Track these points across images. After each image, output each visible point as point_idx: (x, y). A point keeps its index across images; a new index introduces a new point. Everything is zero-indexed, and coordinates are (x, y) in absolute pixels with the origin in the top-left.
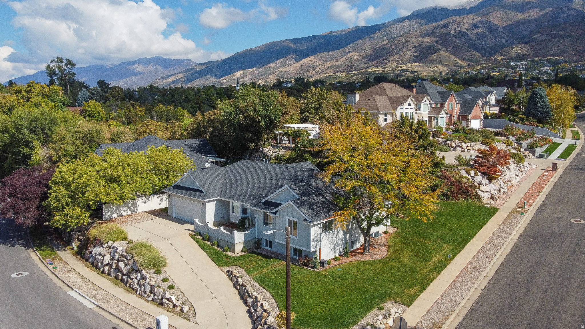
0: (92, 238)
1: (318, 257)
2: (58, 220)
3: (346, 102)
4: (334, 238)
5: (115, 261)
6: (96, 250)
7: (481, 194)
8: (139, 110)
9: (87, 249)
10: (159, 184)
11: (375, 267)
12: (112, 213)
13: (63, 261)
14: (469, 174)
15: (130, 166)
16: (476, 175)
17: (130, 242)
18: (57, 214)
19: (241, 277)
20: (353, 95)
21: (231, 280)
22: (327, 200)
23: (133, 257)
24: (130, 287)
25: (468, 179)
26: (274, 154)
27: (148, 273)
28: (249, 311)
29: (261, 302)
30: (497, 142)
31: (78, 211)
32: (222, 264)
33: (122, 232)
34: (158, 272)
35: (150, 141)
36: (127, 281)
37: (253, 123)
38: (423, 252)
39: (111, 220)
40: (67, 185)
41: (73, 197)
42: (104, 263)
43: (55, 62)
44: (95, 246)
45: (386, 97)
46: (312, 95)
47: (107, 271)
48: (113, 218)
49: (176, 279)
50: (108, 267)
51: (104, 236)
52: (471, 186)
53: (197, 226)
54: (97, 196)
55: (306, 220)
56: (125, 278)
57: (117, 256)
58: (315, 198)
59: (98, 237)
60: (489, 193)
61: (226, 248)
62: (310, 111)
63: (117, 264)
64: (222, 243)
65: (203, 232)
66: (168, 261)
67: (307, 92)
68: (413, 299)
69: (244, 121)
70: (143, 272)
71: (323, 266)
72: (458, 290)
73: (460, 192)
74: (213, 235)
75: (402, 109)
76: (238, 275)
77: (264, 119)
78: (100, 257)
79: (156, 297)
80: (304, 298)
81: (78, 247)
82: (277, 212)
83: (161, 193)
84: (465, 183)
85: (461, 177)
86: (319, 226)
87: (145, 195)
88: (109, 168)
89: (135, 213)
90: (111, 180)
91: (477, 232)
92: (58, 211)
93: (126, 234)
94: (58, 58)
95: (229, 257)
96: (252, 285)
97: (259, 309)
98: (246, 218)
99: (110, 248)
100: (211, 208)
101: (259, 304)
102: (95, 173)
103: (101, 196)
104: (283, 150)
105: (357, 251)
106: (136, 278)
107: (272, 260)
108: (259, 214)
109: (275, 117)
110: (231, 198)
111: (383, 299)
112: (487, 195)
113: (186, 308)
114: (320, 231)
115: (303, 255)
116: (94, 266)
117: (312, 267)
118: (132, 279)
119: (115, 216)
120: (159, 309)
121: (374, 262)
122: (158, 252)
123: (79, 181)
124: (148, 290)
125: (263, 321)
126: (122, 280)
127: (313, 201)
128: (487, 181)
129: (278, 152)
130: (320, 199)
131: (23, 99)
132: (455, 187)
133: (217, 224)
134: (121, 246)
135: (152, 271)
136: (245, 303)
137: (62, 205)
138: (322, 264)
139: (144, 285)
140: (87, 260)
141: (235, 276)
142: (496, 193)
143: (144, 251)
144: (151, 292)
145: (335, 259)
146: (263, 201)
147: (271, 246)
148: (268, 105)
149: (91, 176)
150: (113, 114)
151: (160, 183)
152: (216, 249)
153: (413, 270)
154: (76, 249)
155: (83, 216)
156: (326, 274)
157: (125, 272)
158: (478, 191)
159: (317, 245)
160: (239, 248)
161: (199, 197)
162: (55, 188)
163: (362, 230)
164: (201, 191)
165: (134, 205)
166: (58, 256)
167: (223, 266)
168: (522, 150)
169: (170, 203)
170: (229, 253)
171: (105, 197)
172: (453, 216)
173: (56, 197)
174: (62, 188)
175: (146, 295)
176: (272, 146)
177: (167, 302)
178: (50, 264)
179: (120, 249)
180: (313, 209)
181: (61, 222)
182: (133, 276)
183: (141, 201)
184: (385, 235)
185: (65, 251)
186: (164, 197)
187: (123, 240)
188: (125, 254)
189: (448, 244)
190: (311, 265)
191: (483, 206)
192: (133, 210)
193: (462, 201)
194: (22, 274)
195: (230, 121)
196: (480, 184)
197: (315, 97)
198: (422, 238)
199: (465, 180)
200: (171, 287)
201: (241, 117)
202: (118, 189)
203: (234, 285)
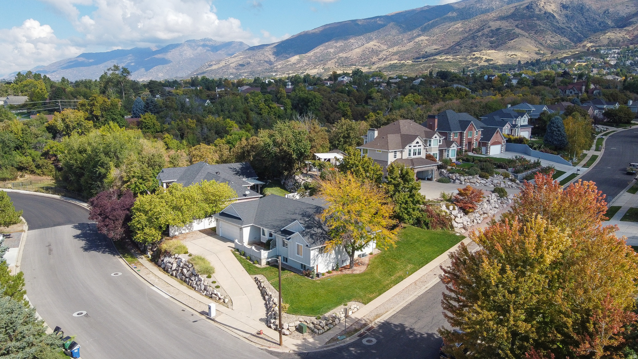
0: (163, 251)
1: (316, 271)
2: (139, 237)
3: (367, 136)
4: (327, 257)
5: (180, 268)
6: (167, 259)
7: (455, 224)
8: (190, 122)
9: (160, 258)
10: (209, 210)
11: (354, 278)
12: (175, 231)
13: (143, 266)
14: (448, 209)
15: (189, 198)
16: (454, 209)
17: (190, 255)
18: (139, 232)
19: (263, 282)
20: (373, 131)
21: (257, 284)
22: (325, 231)
23: (192, 266)
24: (190, 285)
25: (446, 213)
26: (303, 181)
27: (203, 277)
28: (266, 304)
29: (273, 298)
30: (496, 174)
31: (153, 231)
32: (252, 273)
33: (184, 248)
34: (209, 277)
35: (202, 167)
36: (189, 281)
37: (287, 156)
38: (391, 269)
39: (174, 237)
40: (146, 213)
41: (149, 220)
42: (173, 269)
43: (112, 70)
44: (165, 256)
45: (399, 135)
46: (342, 125)
47: (174, 274)
48: (176, 236)
49: (221, 281)
50: (175, 272)
51: (172, 250)
52: (447, 219)
53: (236, 244)
54: (167, 221)
55: (307, 246)
56: (187, 280)
57: (182, 265)
58: (316, 229)
59: (168, 250)
60: (462, 224)
61: (255, 262)
62: (340, 140)
63: (182, 270)
64: (253, 258)
65: (240, 249)
66: (215, 269)
67: (338, 123)
68: (370, 300)
69: (280, 153)
70: (200, 276)
71: (318, 277)
72: (402, 296)
73: (438, 223)
74: (247, 252)
75: (410, 146)
76: (261, 281)
77: (296, 152)
78: (170, 265)
79: (208, 293)
80: (300, 297)
81: (152, 255)
82: (290, 238)
83: (210, 216)
84: (443, 216)
85: (441, 211)
86: (317, 250)
87: (199, 218)
88: (175, 200)
89: (192, 232)
90: (177, 208)
91: (438, 256)
92: (139, 230)
93: (187, 249)
94: (115, 66)
95: (257, 268)
96: (269, 288)
97: (271, 302)
98: (271, 240)
99: (176, 259)
100: (247, 231)
101: (272, 300)
102: (165, 204)
103: (170, 221)
104: (310, 179)
105: (345, 268)
106: (195, 280)
107: (286, 271)
108: (279, 238)
109: (305, 151)
110: (261, 225)
111: (349, 299)
112: (460, 226)
113: (226, 301)
114: (317, 253)
115: (306, 268)
116: (165, 270)
117: (311, 277)
118: (192, 281)
119: (177, 233)
120: (210, 300)
121: (355, 275)
122: (209, 263)
123: (155, 210)
124: (203, 288)
125: (272, 309)
126: (185, 281)
127: (314, 232)
128: (462, 214)
129: (307, 180)
130: (320, 231)
131: (87, 112)
132: (435, 219)
133: (251, 243)
134: (184, 258)
135: (206, 276)
136: (264, 299)
137: (143, 226)
138: (318, 275)
139: (200, 285)
140: (159, 266)
141: (260, 281)
142: (469, 223)
143: (200, 262)
144: (205, 289)
145: (328, 272)
146: (282, 229)
147: (287, 261)
148: (299, 141)
149: (162, 207)
150: (166, 126)
151: (211, 210)
152: (248, 262)
153: (379, 281)
154: (150, 256)
155: (157, 234)
156: (319, 282)
157: (187, 276)
158: (454, 223)
159: (314, 263)
160: (264, 262)
161: (239, 224)
162: (138, 214)
163: (348, 253)
164: (240, 219)
165: (191, 225)
166: (138, 262)
167: (252, 274)
168: (518, 181)
169: (218, 224)
170: (257, 265)
171: (172, 222)
172: (426, 243)
173: (139, 220)
174: (142, 215)
175: (201, 292)
176: (302, 173)
177: (215, 296)
178: (135, 268)
179: (183, 260)
180: (312, 238)
181: (142, 238)
182: (193, 278)
183: (196, 222)
184: (370, 256)
185: (142, 258)
186: (213, 219)
187: (185, 253)
188: (187, 263)
189: (412, 264)
190: (311, 276)
191: (454, 235)
192: (190, 229)
193: (439, 230)
194: (118, 274)
195: (268, 151)
196: (456, 217)
197: (345, 127)
198: (395, 259)
199: (444, 214)
200: (218, 287)
201: (276, 150)
202: (181, 215)
203: (259, 287)
